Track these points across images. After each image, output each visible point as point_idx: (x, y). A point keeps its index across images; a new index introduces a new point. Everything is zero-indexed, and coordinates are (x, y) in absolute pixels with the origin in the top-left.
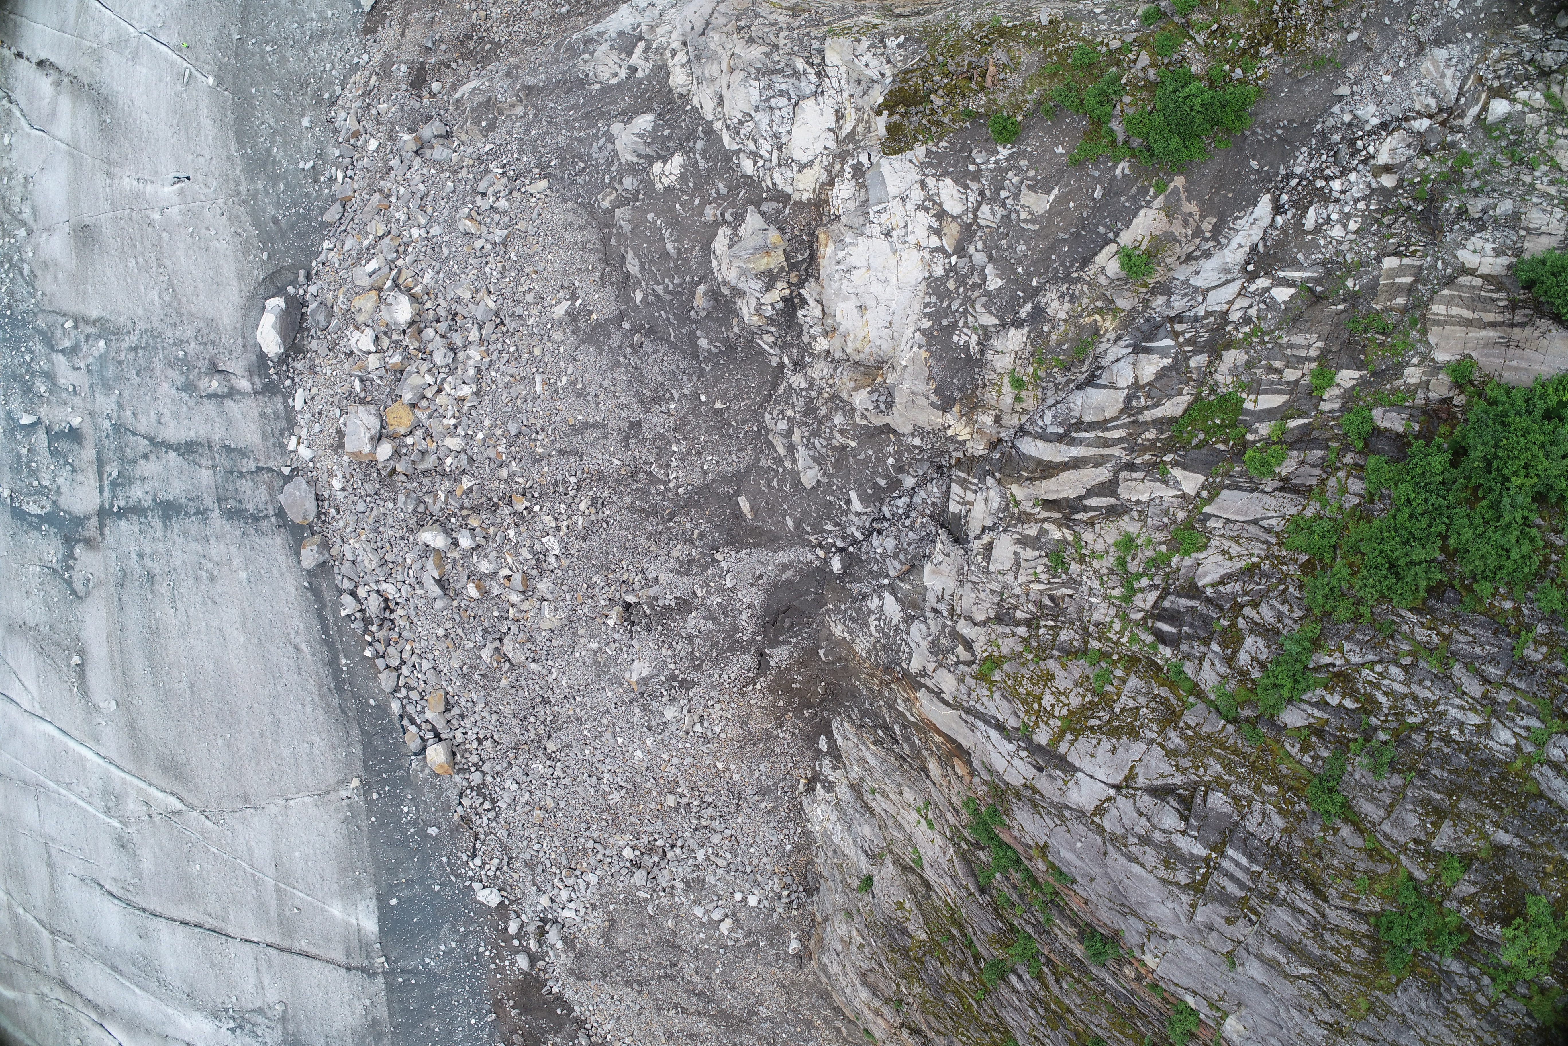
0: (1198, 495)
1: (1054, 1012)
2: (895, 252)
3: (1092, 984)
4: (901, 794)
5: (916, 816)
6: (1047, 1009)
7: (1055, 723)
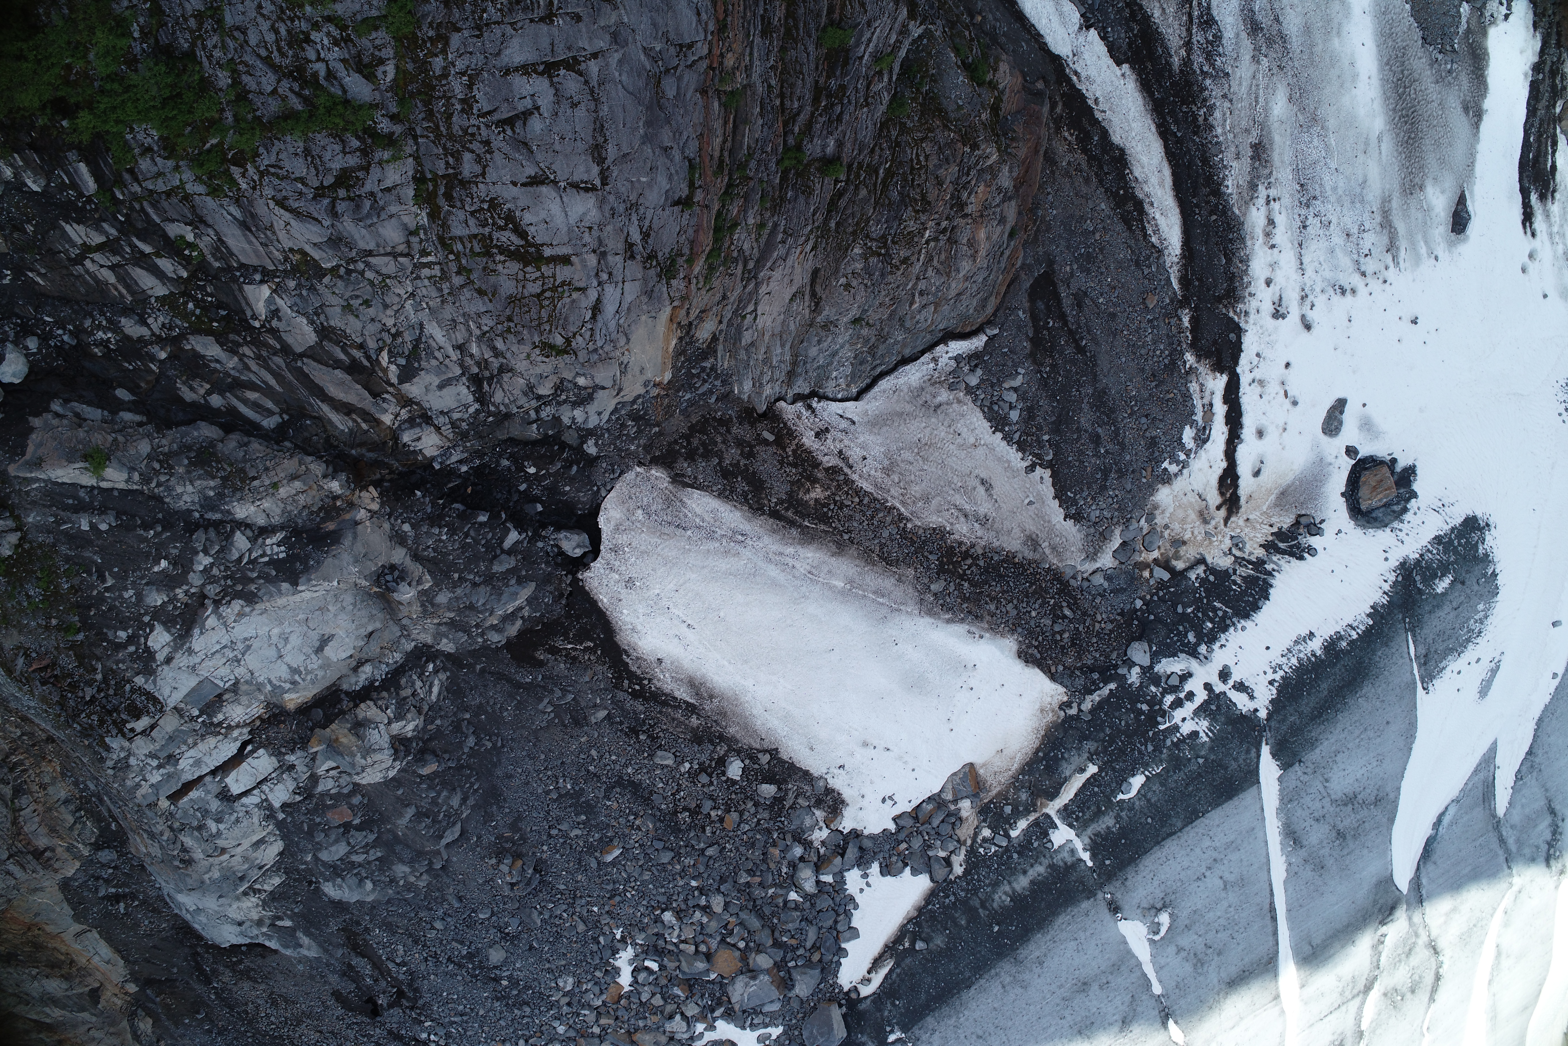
0: (262, 282)
1: (829, 96)
2: (249, 647)
3: (773, 83)
4: (752, 344)
5: (760, 321)
6: (833, 105)
7: (547, 270)
